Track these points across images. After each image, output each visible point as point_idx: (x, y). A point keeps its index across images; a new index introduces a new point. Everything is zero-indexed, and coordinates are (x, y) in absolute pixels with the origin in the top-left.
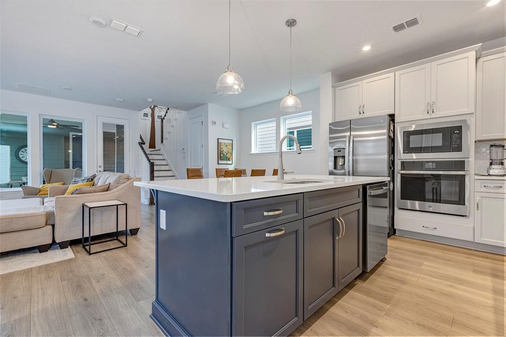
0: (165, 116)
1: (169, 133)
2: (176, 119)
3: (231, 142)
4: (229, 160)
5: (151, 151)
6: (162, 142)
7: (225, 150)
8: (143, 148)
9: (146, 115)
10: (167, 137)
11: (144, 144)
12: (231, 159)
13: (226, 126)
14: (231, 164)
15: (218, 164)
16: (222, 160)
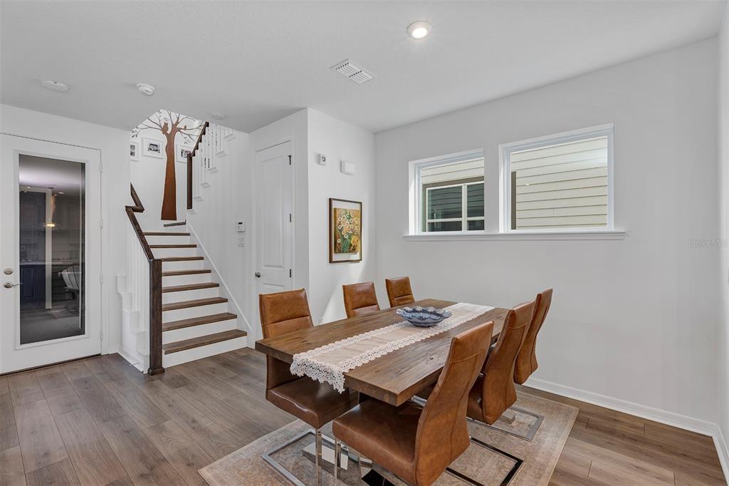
0: (197, 148)
1: (205, 185)
2: (221, 154)
3: (357, 207)
4: (352, 249)
5: (165, 226)
6: (190, 206)
7: (346, 226)
8: (135, 222)
9: (154, 147)
10: (200, 195)
11: (141, 210)
12: (358, 249)
13: (349, 168)
14: (358, 261)
15: (331, 261)
16: (340, 252)
